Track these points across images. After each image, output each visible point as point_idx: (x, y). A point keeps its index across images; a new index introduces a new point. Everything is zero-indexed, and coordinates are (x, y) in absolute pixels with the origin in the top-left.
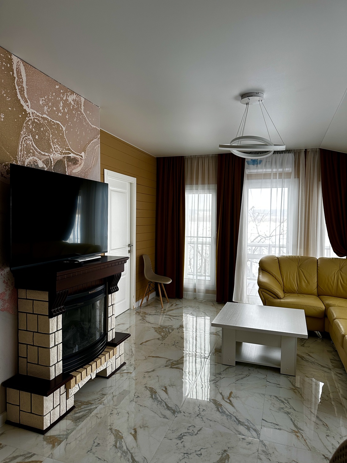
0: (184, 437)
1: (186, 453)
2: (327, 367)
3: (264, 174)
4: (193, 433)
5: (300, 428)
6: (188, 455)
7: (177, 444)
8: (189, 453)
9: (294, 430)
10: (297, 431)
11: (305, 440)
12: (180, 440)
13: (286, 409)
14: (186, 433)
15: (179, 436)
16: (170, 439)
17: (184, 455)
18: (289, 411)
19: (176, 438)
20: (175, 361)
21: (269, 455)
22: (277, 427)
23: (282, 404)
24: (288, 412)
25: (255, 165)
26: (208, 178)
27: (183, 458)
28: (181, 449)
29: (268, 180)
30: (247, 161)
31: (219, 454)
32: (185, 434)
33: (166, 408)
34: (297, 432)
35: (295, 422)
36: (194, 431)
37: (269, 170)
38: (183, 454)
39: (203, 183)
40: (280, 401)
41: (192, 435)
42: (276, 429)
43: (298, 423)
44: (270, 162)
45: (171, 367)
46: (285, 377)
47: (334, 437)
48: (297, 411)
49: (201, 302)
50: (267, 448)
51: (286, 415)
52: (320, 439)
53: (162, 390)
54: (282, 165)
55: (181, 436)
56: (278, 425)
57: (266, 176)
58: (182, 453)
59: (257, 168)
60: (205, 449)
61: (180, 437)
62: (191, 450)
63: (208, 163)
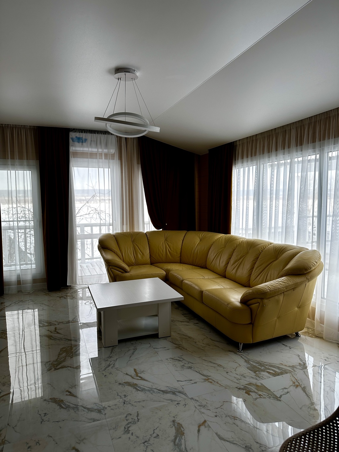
0: (130, 429)
1: (145, 442)
2: (185, 321)
3: (90, 153)
4: (134, 421)
5: (208, 375)
6: (147, 442)
7: (129, 438)
8: (147, 440)
9: (205, 379)
10: (207, 378)
11: (218, 383)
12: (129, 433)
13: (186, 365)
14: (128, 424)
15: (124, 431)
16: (119, 438)
17: (145, 445)
18: (190, 365)
19: (124, 434)
20: (54, 361)
21: (206, 406)
22: (192, 382)
23: (180, 362)
24: (189, 367)
25: (81, 143)
26: (27, 152)
27: (146, 447)
28: (137, 441)
29: (94, 160)
30: (71, 138)
31: (171, 426)
32: (129, 426)
33: (88, 411)
34: (208, 380)
35: (201, 372)
36: (134, 418)
37: (95, 150)
38: (143, 444)
39: (21, 158)
40: (178, 361)
41: (134, 423)
42: (193, 384)
43: (203, 372)
44: (95, 142)
45: (56, 369)
46: (164, 339)
47: (231, 372)
48: (195, 363)
49: (29, 294)
50: (199, 402)
51: (190, 370)
52: (226, 377)
53: (67, 395)
54: (106, 146)
55: (127, 429)
56: (191, 380)
57: (92, 156)
58: (141, 444)
59: (82, 146)
60: (157, 429)
61: (127, 431)
62: (146, 436)
63: (26, 135)
